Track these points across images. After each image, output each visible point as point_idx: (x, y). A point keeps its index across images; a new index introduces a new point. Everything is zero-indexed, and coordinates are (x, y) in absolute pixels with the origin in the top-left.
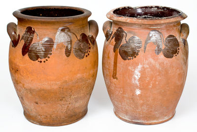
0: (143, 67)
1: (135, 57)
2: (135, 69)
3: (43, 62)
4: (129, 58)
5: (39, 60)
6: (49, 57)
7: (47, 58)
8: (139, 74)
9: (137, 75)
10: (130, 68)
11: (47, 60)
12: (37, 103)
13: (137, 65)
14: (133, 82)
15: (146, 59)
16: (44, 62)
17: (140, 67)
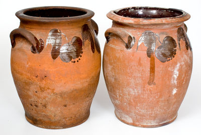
0: (181, 65)
1: (174, 57)
2: (174, 69)
3: (76, 61)
4: (168, 59)
5: (73, 60)
6: (81, 56)
7: (79, 57)
8: (178, 73)
9: (176, 75)
10: (169, 69)
11: (80, 59)
12: (65, 106)
13: (176, 64)
14: (172, 82)
15: (182, 57)
16: (78, 61)
17: (178, 65)
